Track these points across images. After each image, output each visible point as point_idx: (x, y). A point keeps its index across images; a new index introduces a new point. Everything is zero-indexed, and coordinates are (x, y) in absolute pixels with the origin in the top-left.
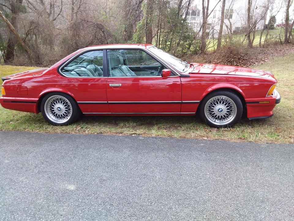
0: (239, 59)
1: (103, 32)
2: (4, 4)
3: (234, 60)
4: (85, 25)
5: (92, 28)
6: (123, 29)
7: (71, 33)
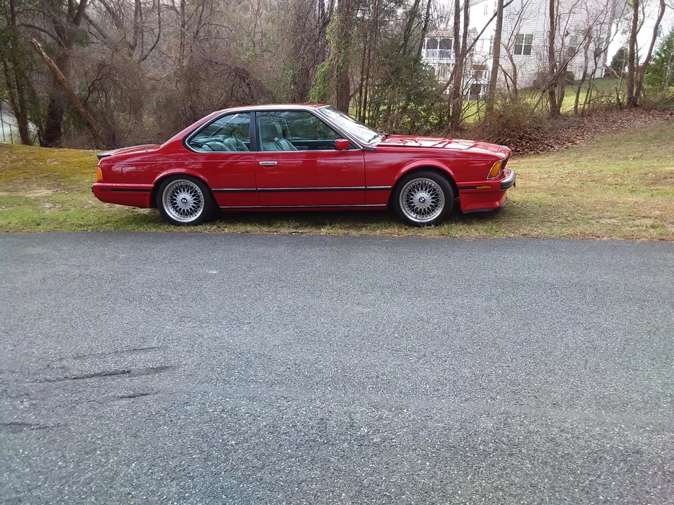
0: (521, 138)
1: (248, 84)
2: (42, 27)
3: (510, 141)
4: (212, 72)
5: (226, 76)
6: (290, 79)
7: (181, 87)
